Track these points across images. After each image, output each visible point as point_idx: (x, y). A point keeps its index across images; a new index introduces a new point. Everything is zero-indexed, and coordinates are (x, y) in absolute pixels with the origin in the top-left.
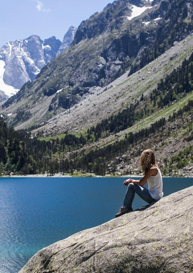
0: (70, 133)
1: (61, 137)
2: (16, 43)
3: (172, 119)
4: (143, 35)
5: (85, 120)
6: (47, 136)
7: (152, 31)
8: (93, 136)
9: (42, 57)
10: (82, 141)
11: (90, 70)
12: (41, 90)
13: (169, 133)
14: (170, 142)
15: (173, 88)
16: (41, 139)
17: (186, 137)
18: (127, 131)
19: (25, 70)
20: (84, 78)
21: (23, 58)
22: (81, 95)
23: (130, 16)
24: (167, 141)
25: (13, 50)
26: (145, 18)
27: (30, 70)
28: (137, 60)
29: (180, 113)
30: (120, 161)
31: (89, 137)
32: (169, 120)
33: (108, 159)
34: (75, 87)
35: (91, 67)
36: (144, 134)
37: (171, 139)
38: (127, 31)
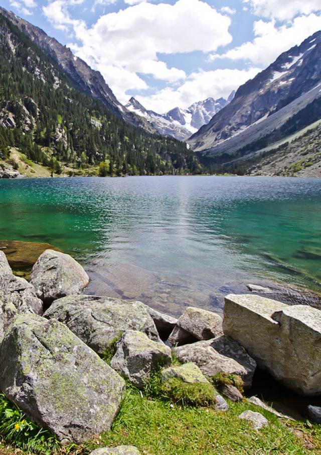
0: (225, 152)
1: (221, 154)
2: (199, 103)
3: (293, 142)
4: (280, 90)
5: (236, 145)
6: (212, 154)
7: (287, 87)
8: (239, 154)
9: (214, 110)
10: (233, 157)
11: (242, 116)
12: (211, 129)
13: (290, 150)
14: (291, 156)
15: (297, 122)
16: (208, 156)
17: (302, 153)
18: (262, 150)
19: (203, 118)
20: (238, 120)
21: (203, 112)
22: (235, 131)
23: (272, 79)
24: (288, 155)
25: (197, 107)
26: (283, 80)
27: (206, 118)
28: (274, 107)
29: (300, 138)
30: (254, 168)
31: (237, 155)
32: (292, 143)
33: (248, 167)
34: (232, 126)
35: (244, 114)
36: (273, 152)
37: (291, 154)
38: (269, 89)
